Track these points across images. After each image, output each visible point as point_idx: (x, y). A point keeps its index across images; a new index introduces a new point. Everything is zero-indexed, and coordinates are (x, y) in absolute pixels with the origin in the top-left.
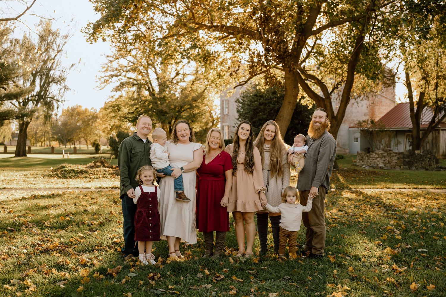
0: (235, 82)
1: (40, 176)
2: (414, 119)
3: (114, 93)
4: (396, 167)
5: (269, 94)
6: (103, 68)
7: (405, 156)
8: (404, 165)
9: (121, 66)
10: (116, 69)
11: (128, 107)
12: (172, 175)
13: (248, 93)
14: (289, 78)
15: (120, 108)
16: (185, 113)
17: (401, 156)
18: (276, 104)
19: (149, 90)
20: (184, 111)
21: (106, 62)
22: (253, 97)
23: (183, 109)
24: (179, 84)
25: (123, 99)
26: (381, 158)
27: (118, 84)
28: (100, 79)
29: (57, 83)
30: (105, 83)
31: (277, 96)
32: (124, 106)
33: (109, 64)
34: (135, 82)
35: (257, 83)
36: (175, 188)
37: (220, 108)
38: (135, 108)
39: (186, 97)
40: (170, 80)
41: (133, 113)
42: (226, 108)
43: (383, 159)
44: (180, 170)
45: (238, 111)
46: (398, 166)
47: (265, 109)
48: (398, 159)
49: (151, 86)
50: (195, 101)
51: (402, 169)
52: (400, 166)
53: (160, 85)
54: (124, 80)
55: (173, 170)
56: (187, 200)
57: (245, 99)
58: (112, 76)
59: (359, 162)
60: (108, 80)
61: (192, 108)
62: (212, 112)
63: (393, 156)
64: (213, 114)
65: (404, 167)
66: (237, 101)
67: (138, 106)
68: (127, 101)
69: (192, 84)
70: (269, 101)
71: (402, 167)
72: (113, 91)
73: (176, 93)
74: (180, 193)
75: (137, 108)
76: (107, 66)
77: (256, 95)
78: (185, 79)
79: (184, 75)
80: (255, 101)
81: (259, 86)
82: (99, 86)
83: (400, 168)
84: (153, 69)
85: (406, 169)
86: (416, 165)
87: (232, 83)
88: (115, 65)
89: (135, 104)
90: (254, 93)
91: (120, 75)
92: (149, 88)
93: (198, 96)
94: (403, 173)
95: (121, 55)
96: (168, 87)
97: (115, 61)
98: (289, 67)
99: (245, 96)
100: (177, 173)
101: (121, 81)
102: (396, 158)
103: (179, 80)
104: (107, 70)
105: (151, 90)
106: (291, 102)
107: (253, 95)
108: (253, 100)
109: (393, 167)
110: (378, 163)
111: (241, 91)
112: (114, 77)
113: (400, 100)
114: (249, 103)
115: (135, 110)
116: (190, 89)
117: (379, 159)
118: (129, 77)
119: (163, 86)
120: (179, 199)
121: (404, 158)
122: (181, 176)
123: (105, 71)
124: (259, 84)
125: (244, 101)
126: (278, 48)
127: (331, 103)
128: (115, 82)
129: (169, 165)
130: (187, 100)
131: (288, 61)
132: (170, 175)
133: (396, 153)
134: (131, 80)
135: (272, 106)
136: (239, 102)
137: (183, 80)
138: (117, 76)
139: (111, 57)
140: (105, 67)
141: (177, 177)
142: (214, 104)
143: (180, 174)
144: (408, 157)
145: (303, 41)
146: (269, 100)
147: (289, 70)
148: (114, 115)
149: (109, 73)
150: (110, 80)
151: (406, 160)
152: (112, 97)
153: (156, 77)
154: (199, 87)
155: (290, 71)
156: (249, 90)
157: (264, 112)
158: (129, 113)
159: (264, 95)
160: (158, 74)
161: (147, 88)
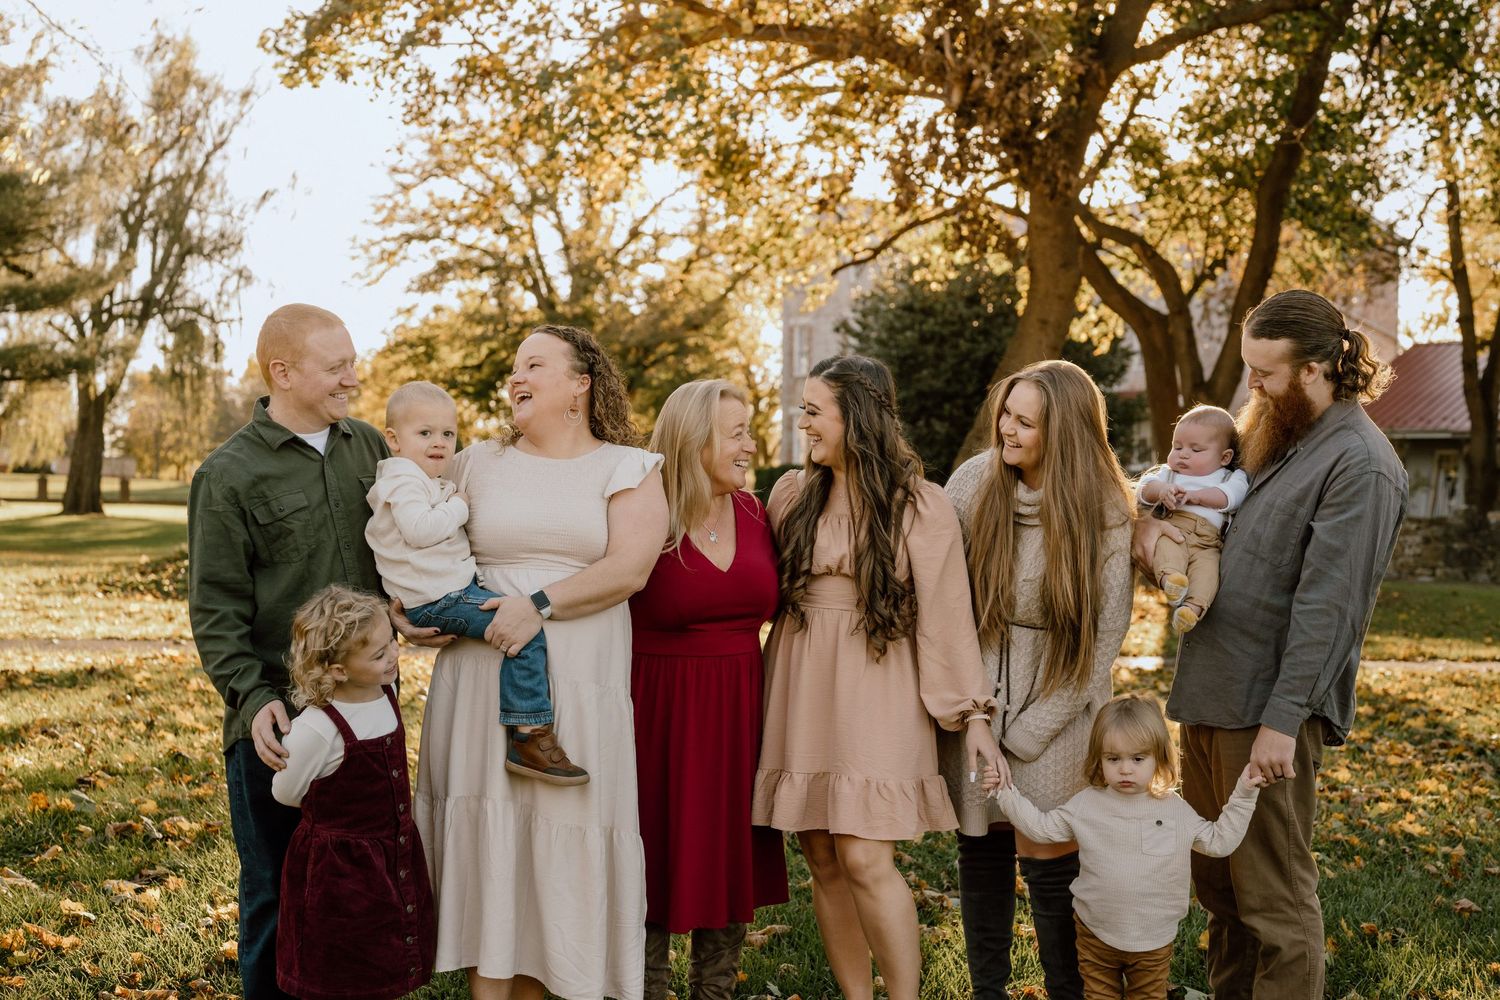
0: (838, 253)
1: (91, 587)
2: (1478, 400)
4: (1419, 571)
5: (955, 305)
6: (379, 210)
7: (1452, 532)
8: (1448, 564)
9: (439, 203)
10: (424, 214)
11: (461, 348)
12: (488, 635)
13: (881, 300)
14: (1045, 228)
15: (434, 349)
16: (658, 371)
17: (1437, 531)
18: (981, 338)
19: (535, 288)
20: (654, 363)
21: (390, 188)
22: (899, 312)
23: (652, 358)
24: (641, 268)
25: (444, 318)
27: (430, 265)
28: (366, 249)
29: (209, 257)
30: (384, 265)
31: (982, 312)
32: (449, 343)
33: (400, 198)
34: (489, 261)
35: (915, 260)
36: (506, 710)
37: (779, 355)
38: (484, 351)
39: (664, 314)
40: (609, 255)
41: (479, 367)
42: (801, 354)
44: (532, 608)
46: (1424, 566)
47: (940, 357)
48: (1427, 541)
49: (544, 274)
50: (696, 327)
51: (1439, 581)
52: (1433, 568)
53: (573, 270)
54: (450, 252)
55: (494, 610)
56: (566, 772)
57: (870, 320)
58: (409, 238)
60: (392, 254)
61: (682, 351)
62: (753, 368)
64: (758, 379)
65: (1449, 570)
66: (843, 327)
67: (494, 345)
68: (459, 325)
69: (686, 271)
70: (955, 328)
71: (1439, 572)
72: (409, 290)
73: (631, 301)
74: (532, 738)
75: (492, 352)
76: (390, 203)
77: (908, 308)
78: (662, 254)
79: (656, 237)
80: (905, 329)
81: (924, 271)
82: (363, 273)
83: (1433, 575)
84: (551, 215)
85: (1456, 579)
86: (1490, 564)
87: (822, 256)
88: (419, 200)
89: (484, 338)
90: (900, 299)
91: (437, 235)
92: (536, 281)
93: (704, 312)
94: (1455, 594)
95: (440, 166)
96: (600, 278)
97: (420, 187)
98: (1047, 181)
99: (870, 307)
100: (513, 624)
101: (441, 257)
102: (1418, 539)
103: (640, 256)
104: (388, 221)
105: (544, 290)
106: (1052, 319)
107: (898, 307)
108: (897, 324)
109: (1405, 571)
111: (855, 293)
112: (414, 243)
113: (1409, 334)
114: (884, 336)
115: (488, 356)
116: (678, 287)
118: (469, 243)
119: (585, 276)
120: (525, 770)
121: (1447, 538)
122: (538, 643)
123: (384, 222)
124: (924, 264)
125: (865, 326)
126: (1007, 102)
127: (1190, 332)
128: (421, 259)
129: (475, 580)
130: (665, 324)
131: (1044, 156)
132: (479, 637)
133: (1419, 521)
134: (475, 254)
135: (964, 345)
136: (849, 331)
137: (652, 258)
138: (424, 238)
139: (405, 172)
140: (384, 206)
141: (514, 650)
142: (763, 339)
143: (535, 630)
144: (1463, 535)
145: (1100, 87)
146: (953, 323)
147: (1047, 190)
148: (413, 373)
149: (398, 229)
150: (401, 253)
151: (1456, 546)
152: (409, 311)
153: (561, 245)
154: (710, 280)
155: (1052, 196)
156: (884, 290)
157: (936, 367)
158: (465, 368)
159: (938, 307)
160: (568, 232)
161: (530, 282)
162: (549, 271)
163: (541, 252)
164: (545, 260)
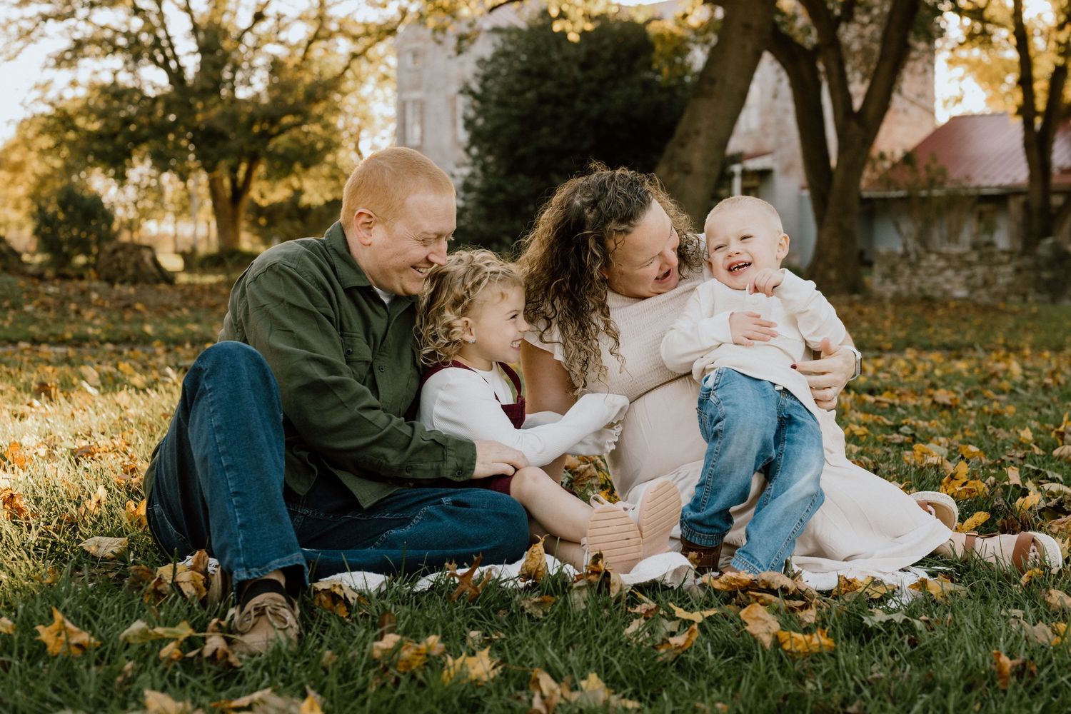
2: (1036, 154)
3: (51, 74)
5: (570, 69)
8: (1039, 291)
13: (501, 65)
19: (165, 65)
20: (279, 133)
23: (276, 128)
24: (265, 48)
25: (78, 92)
26: (957, 270)
27: (66, 43)
30: (22, 42)
34: (122, 41)
42: (414, 124)
43: (965, 272)
45: (469, 124)
47: (557, 117)
48: (1018, 271)
49: (174, 53)
52: (1025, 295)
54: (84, 31)
57: (491, 82)
58: (45, 18)
59: (882, 283)
60: (29, 33)
63: (1000, 263)
65: (1039, 296)
69: (307, 49)
71: (1030, 298)
72: (46, 66)
78: (283, 35)
79: (279, 19)
80: (524, 91)
83: (1025, 300)
85: (1046, 303)
91: (72, 15)
92: (166, 59)
96: (227, 56)
99: (490, 72)
101: (77, 36)
103: (263, 38)
105: (173, 67)
108: (517, 87)
109: (999, 298)
110: (948, 287)
112: (51, 21)
114: (503, 97)
117: (949, 273)
118: (102, 23)
125: (485, 90)
128: (57, 37)
130: (288, 99)
134: (108, 34)
136: (471, 93)
137: (275, 38)
138: (59, 17)
142: (376, 111)
149: (35, 9)
150: (38, 31)
152: (45, 85)
153: (189, 26)
154: (329, 58)
157: (554, 125)
159: (554, 71)
160: (196, 15)
161: (160, 58)
162: (177, 51)
163: (171, 33)
164: (174, 41)
